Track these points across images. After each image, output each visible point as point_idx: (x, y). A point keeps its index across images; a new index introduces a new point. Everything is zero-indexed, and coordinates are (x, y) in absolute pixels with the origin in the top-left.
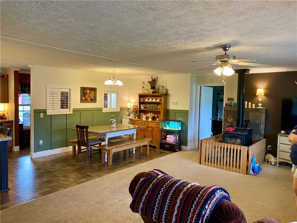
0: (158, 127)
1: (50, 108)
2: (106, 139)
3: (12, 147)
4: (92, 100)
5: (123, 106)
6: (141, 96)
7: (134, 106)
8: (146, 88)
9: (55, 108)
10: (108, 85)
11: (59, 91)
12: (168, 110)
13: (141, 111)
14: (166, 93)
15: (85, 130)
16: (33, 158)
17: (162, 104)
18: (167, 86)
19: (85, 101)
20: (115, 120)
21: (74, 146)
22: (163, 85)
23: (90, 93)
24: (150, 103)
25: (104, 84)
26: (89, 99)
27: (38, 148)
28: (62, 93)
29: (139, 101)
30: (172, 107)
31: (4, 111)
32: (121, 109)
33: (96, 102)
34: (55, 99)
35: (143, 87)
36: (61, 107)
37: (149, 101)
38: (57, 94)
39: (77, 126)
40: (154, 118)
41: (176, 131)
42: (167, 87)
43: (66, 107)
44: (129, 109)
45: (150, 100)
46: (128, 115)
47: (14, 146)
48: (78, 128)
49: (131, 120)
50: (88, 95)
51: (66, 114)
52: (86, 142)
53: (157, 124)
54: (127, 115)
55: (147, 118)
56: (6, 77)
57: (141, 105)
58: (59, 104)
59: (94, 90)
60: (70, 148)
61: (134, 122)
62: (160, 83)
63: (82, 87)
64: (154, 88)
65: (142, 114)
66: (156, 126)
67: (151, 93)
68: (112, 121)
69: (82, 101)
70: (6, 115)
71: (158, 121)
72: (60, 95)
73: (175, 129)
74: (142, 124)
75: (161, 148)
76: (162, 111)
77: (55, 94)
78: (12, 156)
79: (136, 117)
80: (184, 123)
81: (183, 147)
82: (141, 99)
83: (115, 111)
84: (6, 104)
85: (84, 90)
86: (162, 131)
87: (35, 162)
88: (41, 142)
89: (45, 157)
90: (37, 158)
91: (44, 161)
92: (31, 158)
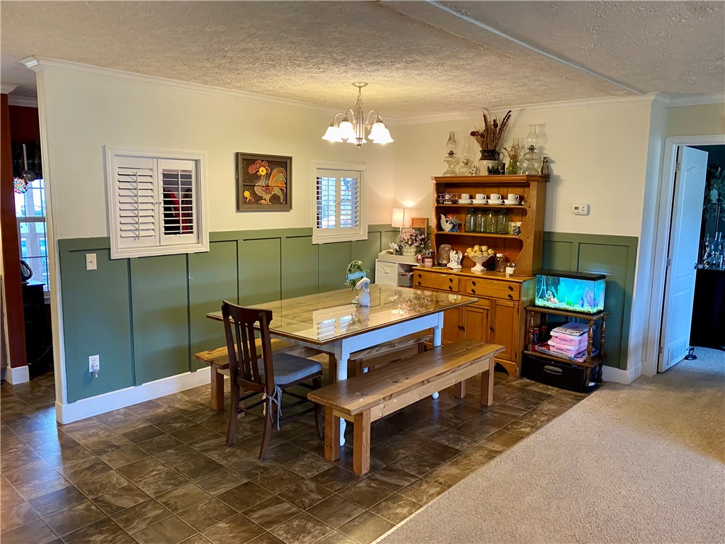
0: (516, 297)
1: (124, 234)
2: (341, 359)
3: (4, 370)
4: (275, 199)
5: (381, 219)
6: (443, 186)
7: (417, 219)
8: (461, 155)
9: (142, 233)
10: (337, 144)
11: (155, 169)
12: (550, 234)
13: (442, 239)
14: (545, 172)
15: (257, 324)
17: (532, 214)
18: (546, 146)
19: (255, 205)
20: (365, 279)
21: (218, 374)
22: (531, 141)
23: (268, 176)
24: (476, 210)
25: (323, 138)
26: (268, 197)
27: (84, 386)
28: (169, 178)
29: (438, 202)
30: (565, 222)
32: (373, 230)
33: (291, 207)
34: (141, 200)
35: (451, 154)
36: (166, 228)
37: (475, 202)
38: (149, 179)
39: (227, 309)
40: (491, 265)
41: (588, 314)
42: (545, 152)
43: (184, 228)
44: (396, 231)
45: (479, 200)
46: (397, 251)
47: (9, 367)
48: (230, 317)
49: (409, 268)
50: (262, 183)
51: (187, 254)
52: (261, 372)
53: (511, 288)
54: (391, 250)
55: (466, 263)
57: (443, 216)
58: (157, 217)
59: (282, 163)
60: (204, 376)
61: (420, 276)
62: (516, 138)
63: (243, 154)
64: (494, 155)
65: (445, 247)
66: (510, 296)
67: (484, 173)
68: (354, 283)
69: (241, 205)
71: (511, 275)
72: (161, 184)
73: (583, 305)
74: (451, 284)
75: (524, 374)
76: (529, 240)
77: (140, 179)
79: (426, 260)
80: (615, 282)
81: (608, 372)
82: (443, 197)
83: (354, 239)
85: (246, 164)
86: (527, 311)
87: (68, 446)
88: (94, 362)
89: (110, 419)
90: (81, 424)
91: (104, 442)
92: (59, 425)
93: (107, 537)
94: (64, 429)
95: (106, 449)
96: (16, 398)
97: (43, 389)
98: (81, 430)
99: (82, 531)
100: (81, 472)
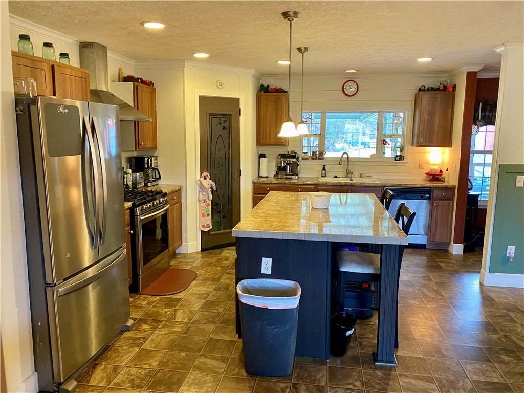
3: (449, 244)
16: (485, 284)
27: (502, 264)
31: (443, 163)
47: (452, 243)
56: (451, 89)
70: (444, 171)
78: (442, 264)
84: (447, 149)
87: (487, 298)
88: (511, 250)
89: (517, 293)
90: (497, 289)
91: (512, 305)
92: (481, 285)
93: (512, 360)
94: (484, 288)
95: (514, 310)
96: (454, 262)
97: (471, 261)
98: (496, 292)
99: (496, 349)
100: (496, 317)
